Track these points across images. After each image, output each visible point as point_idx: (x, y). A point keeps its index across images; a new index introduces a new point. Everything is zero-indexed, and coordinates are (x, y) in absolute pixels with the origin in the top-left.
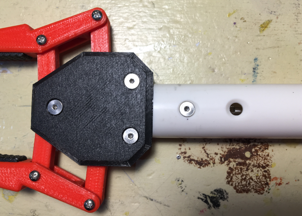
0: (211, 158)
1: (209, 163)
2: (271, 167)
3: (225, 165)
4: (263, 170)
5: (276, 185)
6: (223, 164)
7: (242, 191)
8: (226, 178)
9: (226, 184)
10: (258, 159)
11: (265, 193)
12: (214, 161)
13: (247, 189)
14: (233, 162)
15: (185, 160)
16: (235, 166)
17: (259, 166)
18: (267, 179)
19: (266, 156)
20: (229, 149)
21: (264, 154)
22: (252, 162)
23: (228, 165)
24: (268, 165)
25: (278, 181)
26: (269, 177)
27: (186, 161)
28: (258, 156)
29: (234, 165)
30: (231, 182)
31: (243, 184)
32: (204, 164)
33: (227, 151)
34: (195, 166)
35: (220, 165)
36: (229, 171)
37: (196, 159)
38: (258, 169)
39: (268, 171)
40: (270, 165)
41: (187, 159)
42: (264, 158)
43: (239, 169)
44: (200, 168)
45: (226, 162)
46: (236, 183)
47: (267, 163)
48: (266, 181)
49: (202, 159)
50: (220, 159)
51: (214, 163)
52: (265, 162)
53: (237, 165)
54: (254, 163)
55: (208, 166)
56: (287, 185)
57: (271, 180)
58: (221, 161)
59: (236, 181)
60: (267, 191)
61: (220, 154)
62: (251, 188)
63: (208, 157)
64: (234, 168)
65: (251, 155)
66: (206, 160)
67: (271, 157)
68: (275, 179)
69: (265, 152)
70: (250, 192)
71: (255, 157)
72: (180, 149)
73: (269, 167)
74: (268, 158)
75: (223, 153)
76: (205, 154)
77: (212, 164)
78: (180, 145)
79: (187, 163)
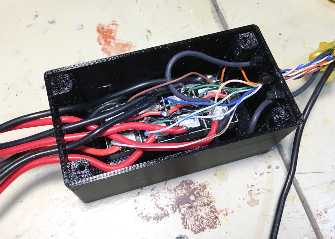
0: (164, 210)
3: (178, 213)
4: (209, 207)
5: (224, 216)
6: (176, 213)
7: (199, 231)
8: (182, 224)
9: (184, 229)
10: (202, 200)
11: (218, 226)
12: (168, 212)
13: (202, 228)
14: (182, 208)
15: (144, 220)
16: (186, 211)
17: (205, 205)
18: (214, 213)
19: (207, 194)
20: (176, 198)
22: (198, 203)
23: (180, 211)
24: (211, 202)
25: (225, 212)
26: (215, 211)
28: (201, 197)
29: (184, 211)
30: (187, 226)
31: (197, 224)
32: (160, 218)
33: (175, 201)
34: (153, 222)
35: (173, 214)
36: (182, 217)
37: (152, 216)
38: (205, 207)
39: (213, 207)
40: (213, 201)
41: (145, 218)
42: (206, 197)
43: (190, 213)
44: (158, 222)
45: (177, 210)
46: (191, 225)
47: (210, 201)
48: (215, 216)
49: (157, 214)
50: (172, 209)
51: (168, 214)
52: (208, 200)
53: (187, 209)
54: (200, 204)
55: (164, 218)
56: (232, 213)
57: (219, 213)
59: (191, 224)
60: (219, 224)
61: (171, 205)
62: (205, 225)
64: (185, 213)
65: (195, 197)
66: (161, 214)
67: (211, 194)
68: (221, 211)
69: (205, 192)
70: (205, 230)
71: (199, 198)
72: (137, 211)
73: (212, 203)
74: (209, 195)
75: (173, 203)
76: (159, 210)
78: (136, 208)
79: (146, 221)
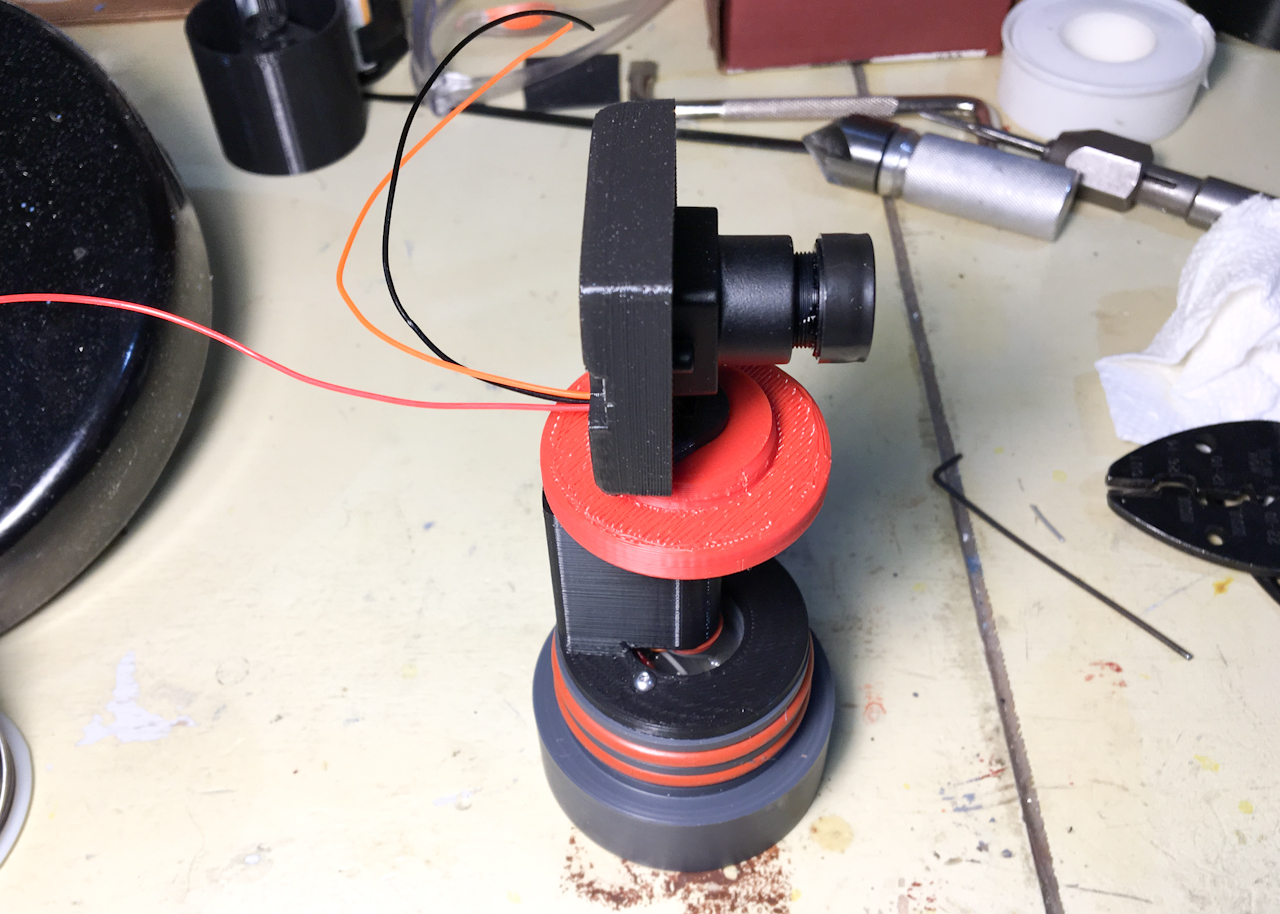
0: (644, 884)
1: (639, 897)
2: (790, 900)
3: (679, 900)
4: (771, 908)
6: (674, 898)
10: (756, 883)
12: (651, 891)
14: (696, 891)
15: (582, 892)
16: (702, 901)
17: (761, 899)
19: (774, 873)
21: (769, 870)
22: (742, 890)
23: (685, 898)
24: (781, 896)
27: (584, 895)
28: (757, 875)
29: (699, 900)
32: (626, 901)
34: (604, 905)
35: (666, 899)
36: (689, 912)
37: (607, 889)
38: (760, 905)
39: (784, 911)
40: (787, 894)
41: (585, 889)
42: (770, 880)
43: (714, 909)
44: (617, 908)
45: (681, 892)
47: (779, 892)
49: (621, 888)
50: (664, 886)
51: (651, 897)
52: (775, 889)
53: (707, 897)
54: (748, 893)
55: (636, 903)
58: (668, 889)
61: (666, 874)
63: (636, 882)
64: (700, 906)
65: (739, 873)
66: (631, 891)
67: (787, 877)
69: (771, 866)
71: (749, 877)
72: (569, 867)
73: (784, 899)
74: (781, 878)
76: (629, 877)
77: (645, 899)
78: (569, 859)
79: (585, 898)
